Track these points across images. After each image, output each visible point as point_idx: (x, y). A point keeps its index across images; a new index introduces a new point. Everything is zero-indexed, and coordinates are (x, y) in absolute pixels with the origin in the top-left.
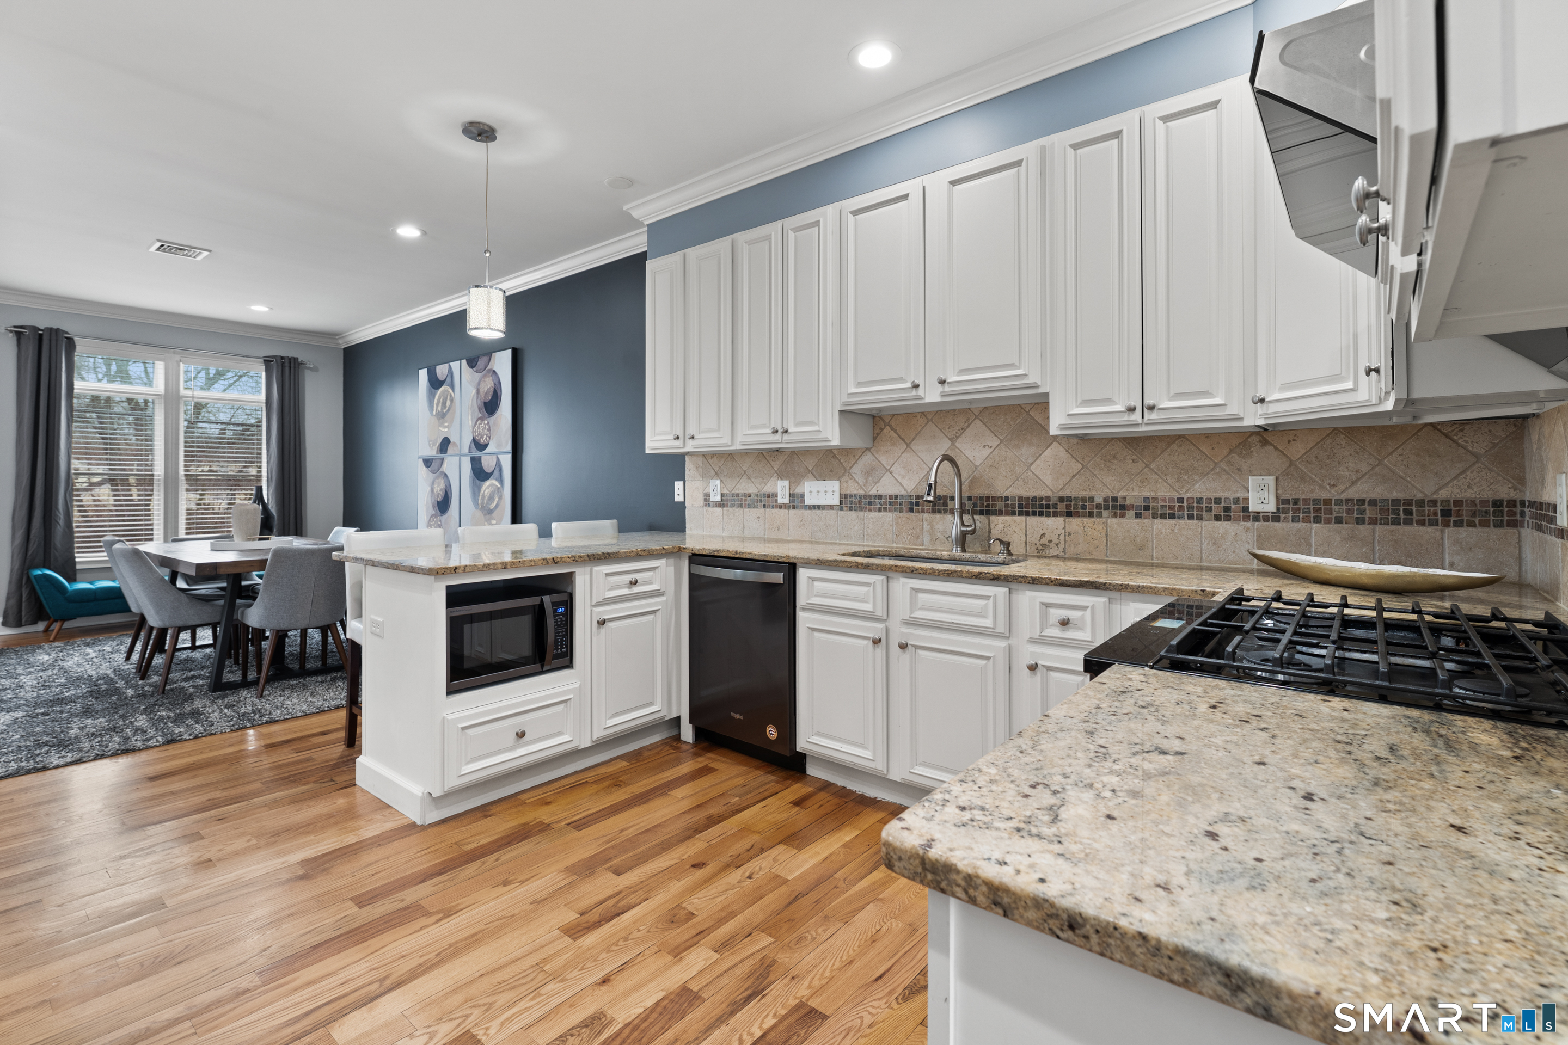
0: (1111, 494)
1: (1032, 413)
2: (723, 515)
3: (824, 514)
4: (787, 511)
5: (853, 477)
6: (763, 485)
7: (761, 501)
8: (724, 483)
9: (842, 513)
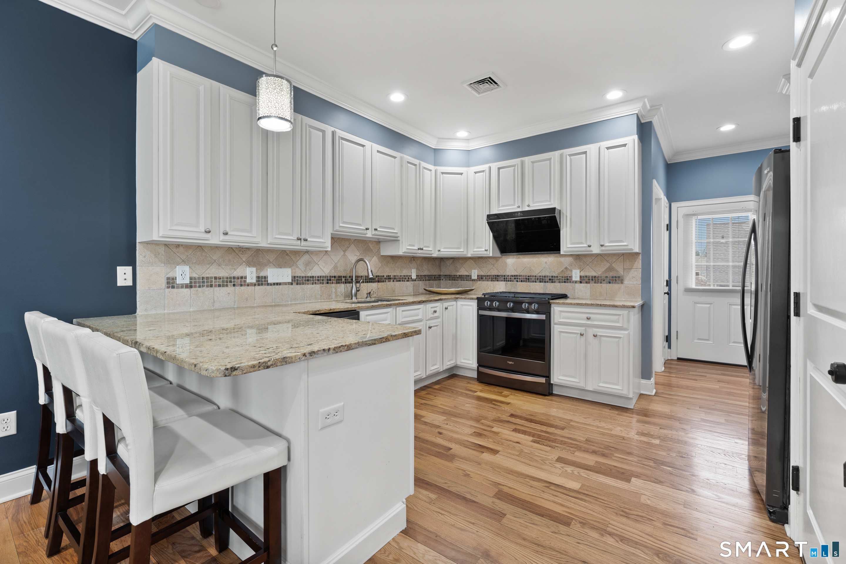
0: (388, 275)
1: (369, 244)
2: (191, 294)
3: (281, 288)
4: (253, 287)
5: (298, 267)
6: (233, 271)
7: (231, 282)
8: (192, 269)
9: (292, 286)
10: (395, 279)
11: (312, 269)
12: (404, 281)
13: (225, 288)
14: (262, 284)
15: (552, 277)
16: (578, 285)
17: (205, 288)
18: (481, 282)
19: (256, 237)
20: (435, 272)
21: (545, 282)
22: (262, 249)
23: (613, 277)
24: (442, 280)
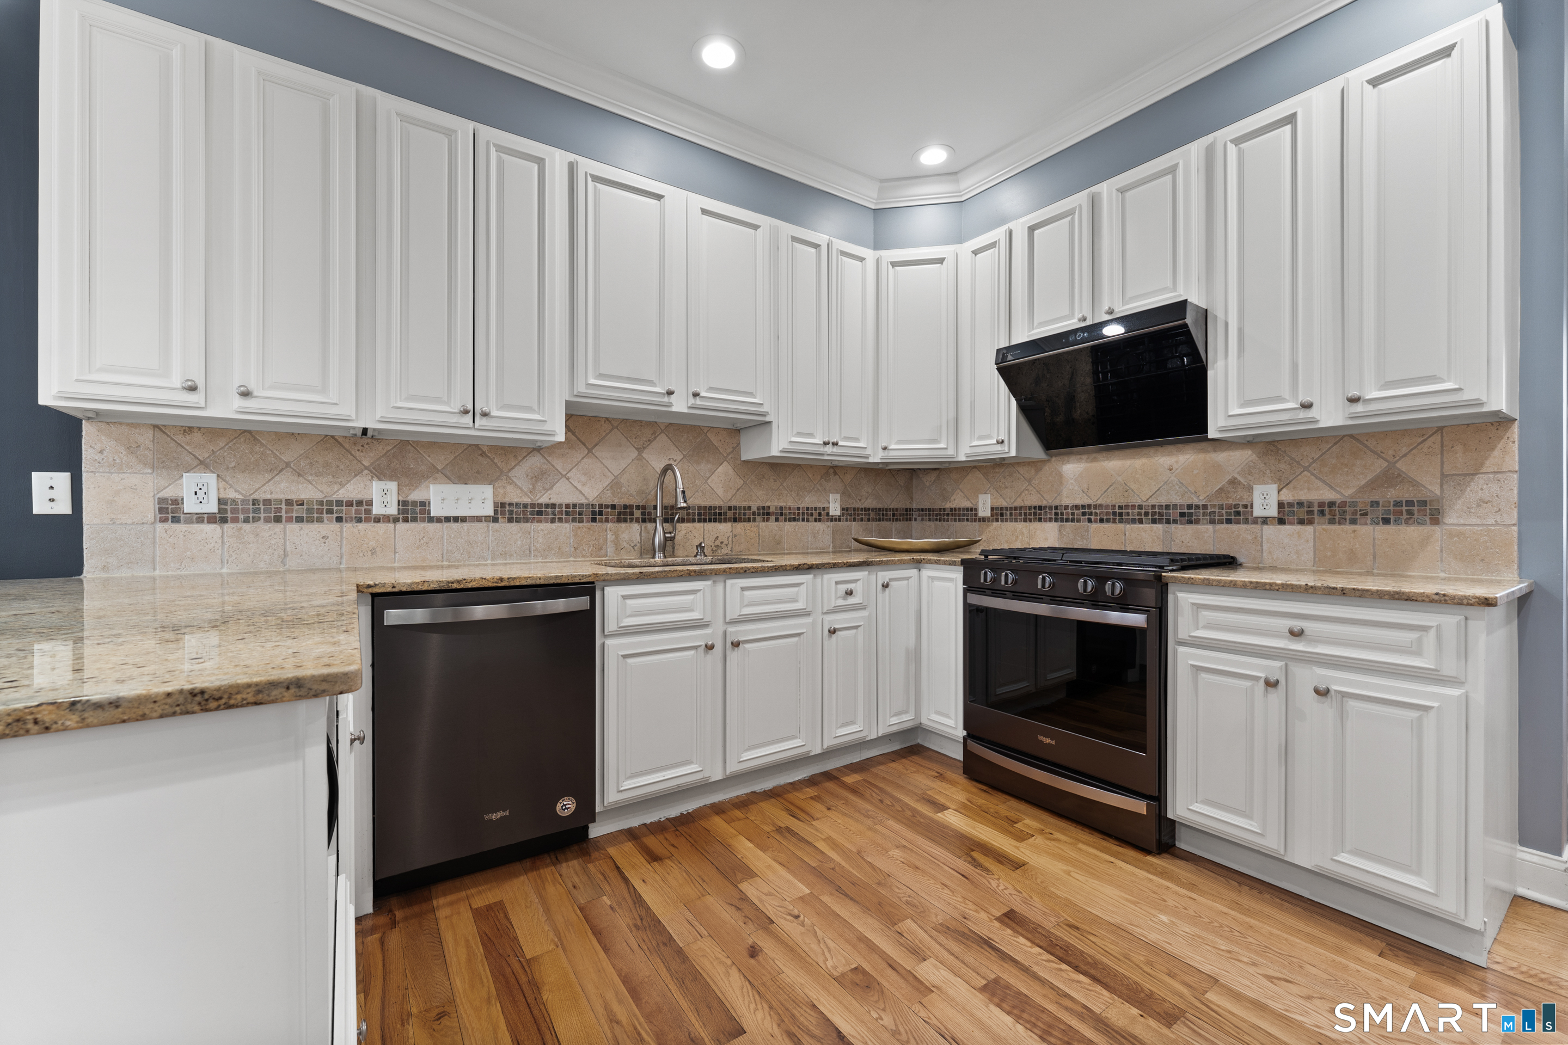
0: (761, 505)
1: (709, 435)
2: (222, 536)
3: (466, 528)
4: (391, 526)
5: (513, 482)
6: (336, 487)
7: (330, 512)
8: (225, 481)
9: (496, 525)
10: (781, 514)
11: (551, 488)
12: (808, 520)
13: (315, 526)
14: (414, 520)
15: (1190, 507)
16: (1270, 531)
17: (261, 525)
18: (1000, 523)
19: (336, 404)
20: (896, 501)
21: (1168, 522)
22: (414, 442)
23: (1398, 504)
24: (916, 520)
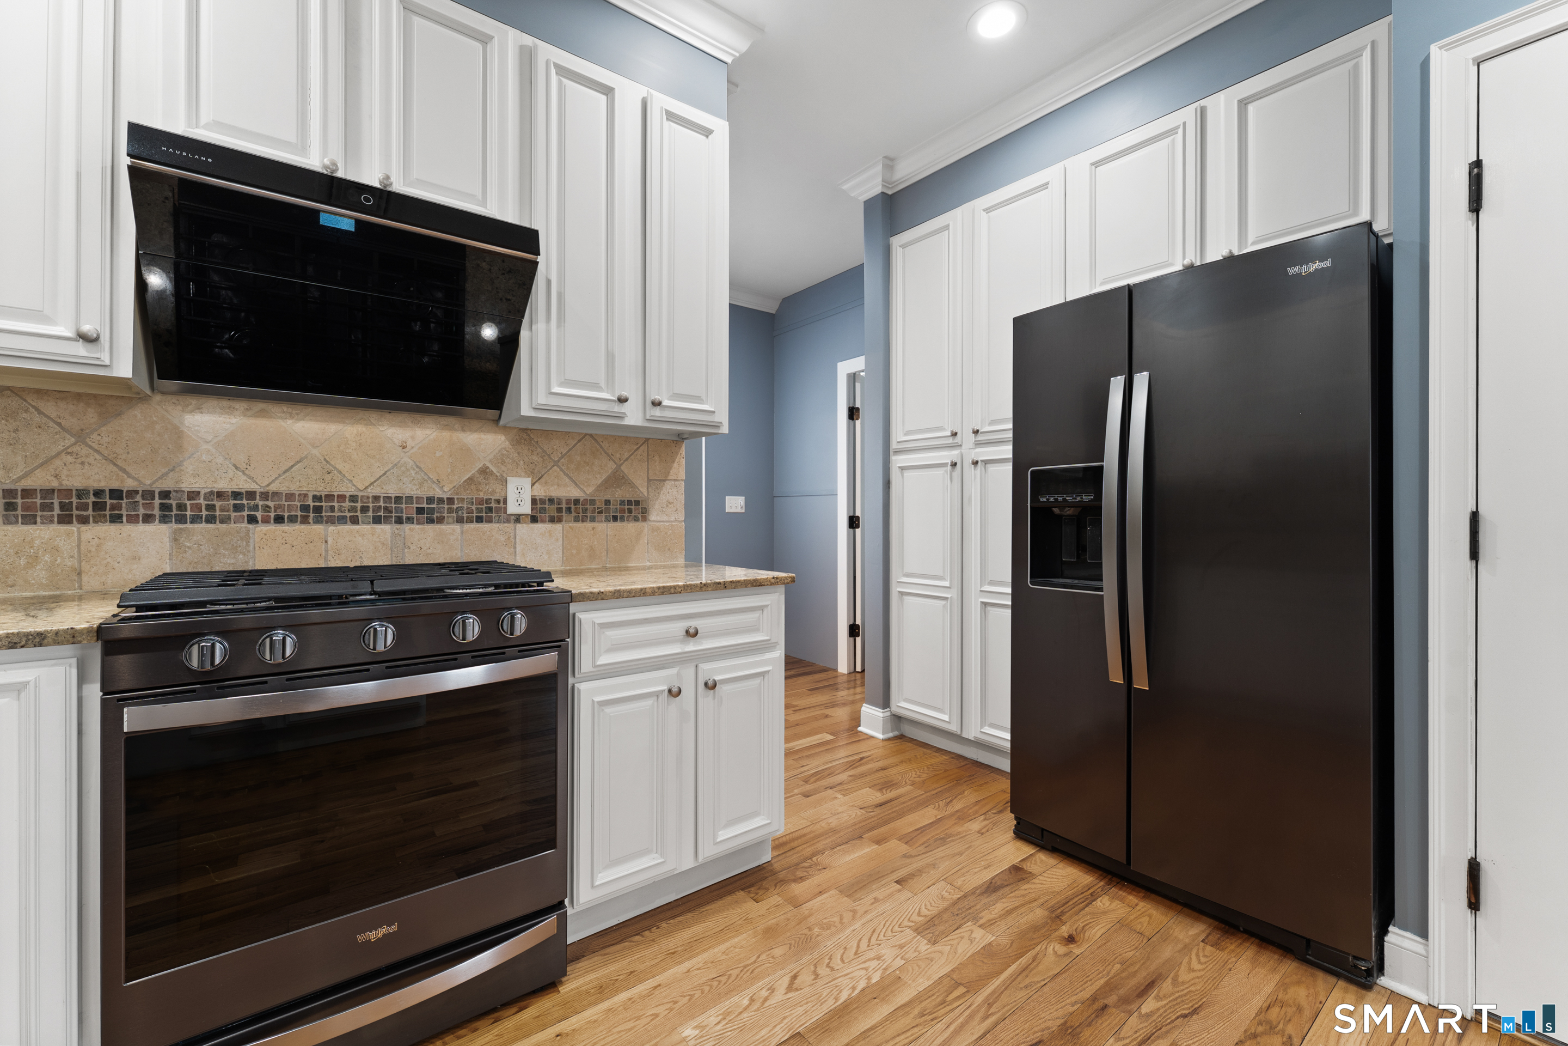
15: (430, 500)
16: (524, 530)
21: (399, 521)
23: (622, 503)
